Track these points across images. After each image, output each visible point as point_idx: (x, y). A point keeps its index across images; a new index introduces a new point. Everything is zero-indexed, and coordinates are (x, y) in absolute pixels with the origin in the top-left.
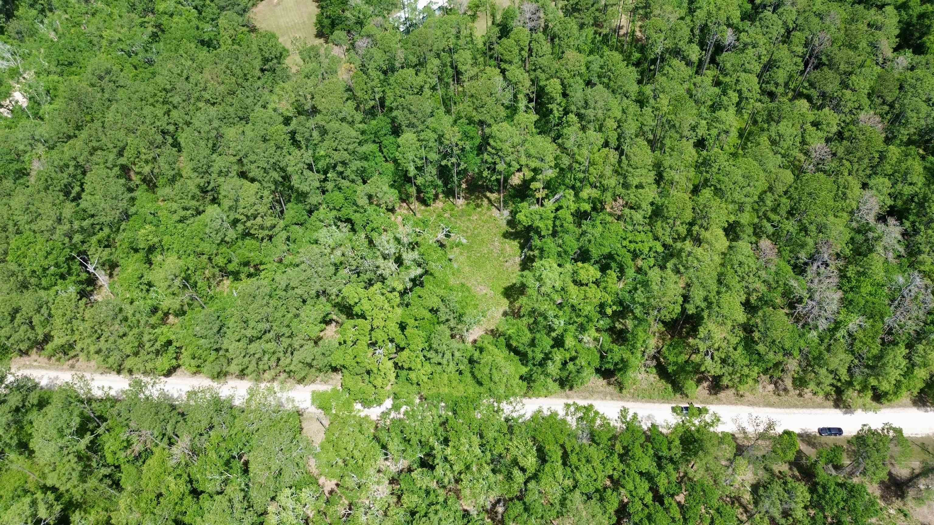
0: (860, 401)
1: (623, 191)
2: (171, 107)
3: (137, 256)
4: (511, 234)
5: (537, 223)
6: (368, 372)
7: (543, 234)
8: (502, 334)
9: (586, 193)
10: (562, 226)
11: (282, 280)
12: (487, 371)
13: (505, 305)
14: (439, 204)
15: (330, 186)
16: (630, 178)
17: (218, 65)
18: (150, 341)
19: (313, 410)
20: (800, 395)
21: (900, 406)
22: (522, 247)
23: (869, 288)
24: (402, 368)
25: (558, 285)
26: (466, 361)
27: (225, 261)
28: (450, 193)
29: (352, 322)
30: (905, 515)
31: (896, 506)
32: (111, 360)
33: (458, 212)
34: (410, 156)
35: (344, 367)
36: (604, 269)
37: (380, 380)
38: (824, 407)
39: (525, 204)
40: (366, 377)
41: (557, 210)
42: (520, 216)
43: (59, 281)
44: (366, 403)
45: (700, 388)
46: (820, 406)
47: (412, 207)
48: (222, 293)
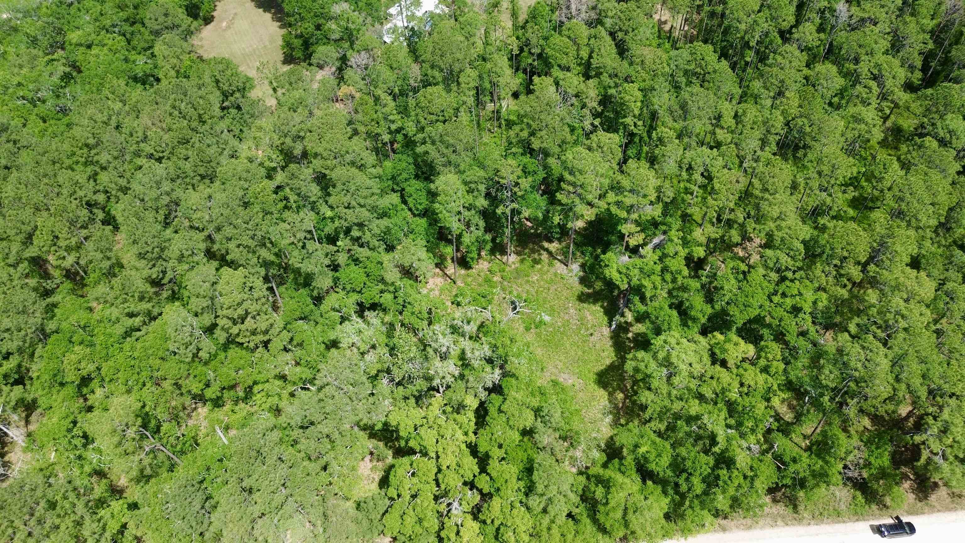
2: (98, 170)
3: (65, 391)
11: (292, 411)
13: (603, 399)
14: (484, 265)
15: (342, 258)
17: (161, 106)
22: (608, 313)
25: (697, 370)
27: (201, 386)
28: (498, 249)
29: (407, 462)
34: (456, 206)
35: (401, 534)
41: (661, 259)
45: (901, 491)
47: (449, 273)
48: (197, 428)
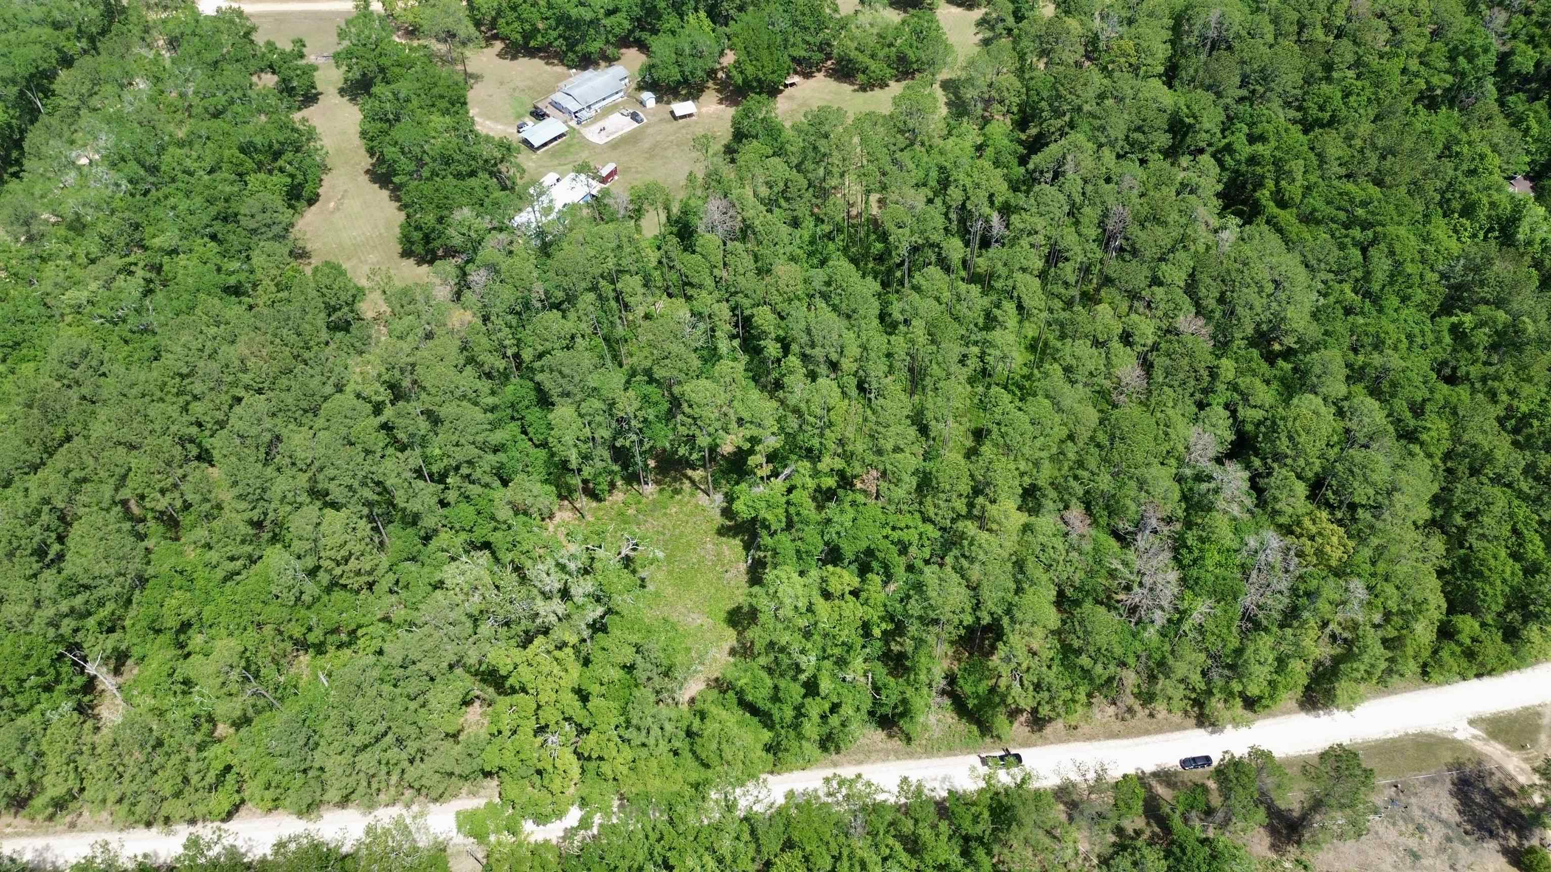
0: (1227, 714)
1: (875, 458)
2: (191, 400)
3: (161, 638)
4: (729, 528)
5: (764, 514)
6: (539, 772)
7: (773, 528)
8: (730, 686)
9: (826, 464)
10: (798, 514)
11: (394, 651)
12: (714, 746)
13: (730, 638)
14: (618, 496)
15: (451, 496)
16: (882, 441)
18: (199, 772)
19: (459, 841)
20: (1151, 715)
21: (1284, 713)
22: (747, 547)
23: (1217, 557)
24: (589, 758)
25: (802, 604)
26: (682, 734)
27: (304, 630)
28: (632, 479)
29: (508, 700)
30: (1305, 867)
31: (1292, 857)
32: (139, 809)
33: (647, 505)
34: (569, 439)
35: (501, 768)
36: (864, 570)
37: (558, 781)
38: (1185, 729)
39: (743, 486)
40: (536, 779)
41: (790, 491)
42: (738, 506)
43: (44, 696)
44: (541, 819)
45: (1016, 724)
46: (1179, 728)
47: (578, 506)
48: (299, 677)
